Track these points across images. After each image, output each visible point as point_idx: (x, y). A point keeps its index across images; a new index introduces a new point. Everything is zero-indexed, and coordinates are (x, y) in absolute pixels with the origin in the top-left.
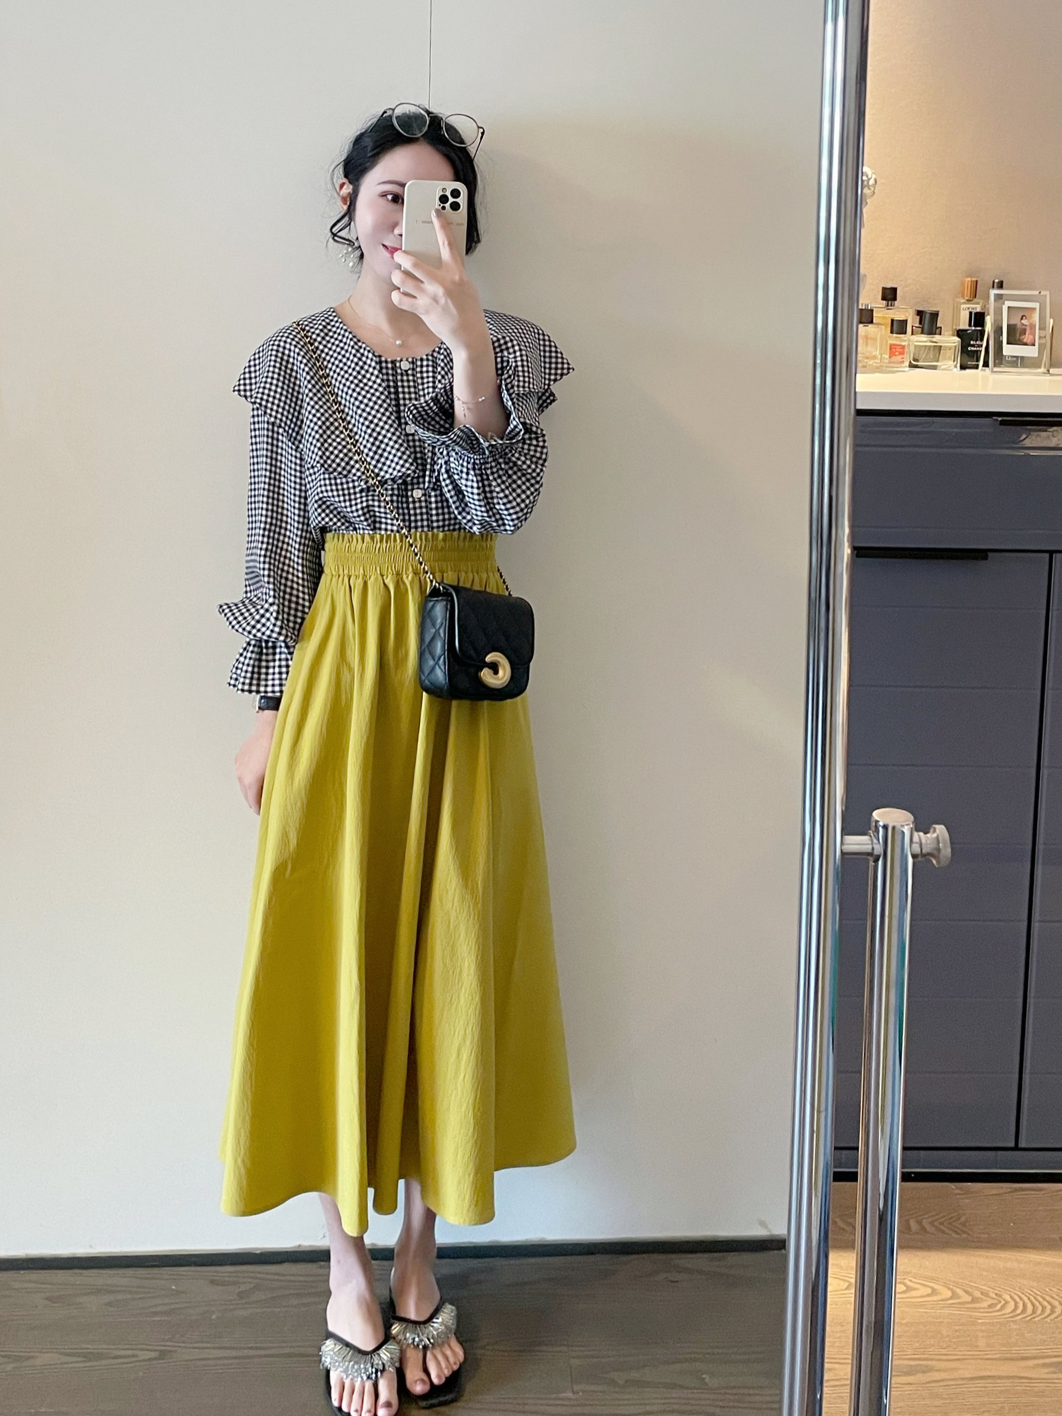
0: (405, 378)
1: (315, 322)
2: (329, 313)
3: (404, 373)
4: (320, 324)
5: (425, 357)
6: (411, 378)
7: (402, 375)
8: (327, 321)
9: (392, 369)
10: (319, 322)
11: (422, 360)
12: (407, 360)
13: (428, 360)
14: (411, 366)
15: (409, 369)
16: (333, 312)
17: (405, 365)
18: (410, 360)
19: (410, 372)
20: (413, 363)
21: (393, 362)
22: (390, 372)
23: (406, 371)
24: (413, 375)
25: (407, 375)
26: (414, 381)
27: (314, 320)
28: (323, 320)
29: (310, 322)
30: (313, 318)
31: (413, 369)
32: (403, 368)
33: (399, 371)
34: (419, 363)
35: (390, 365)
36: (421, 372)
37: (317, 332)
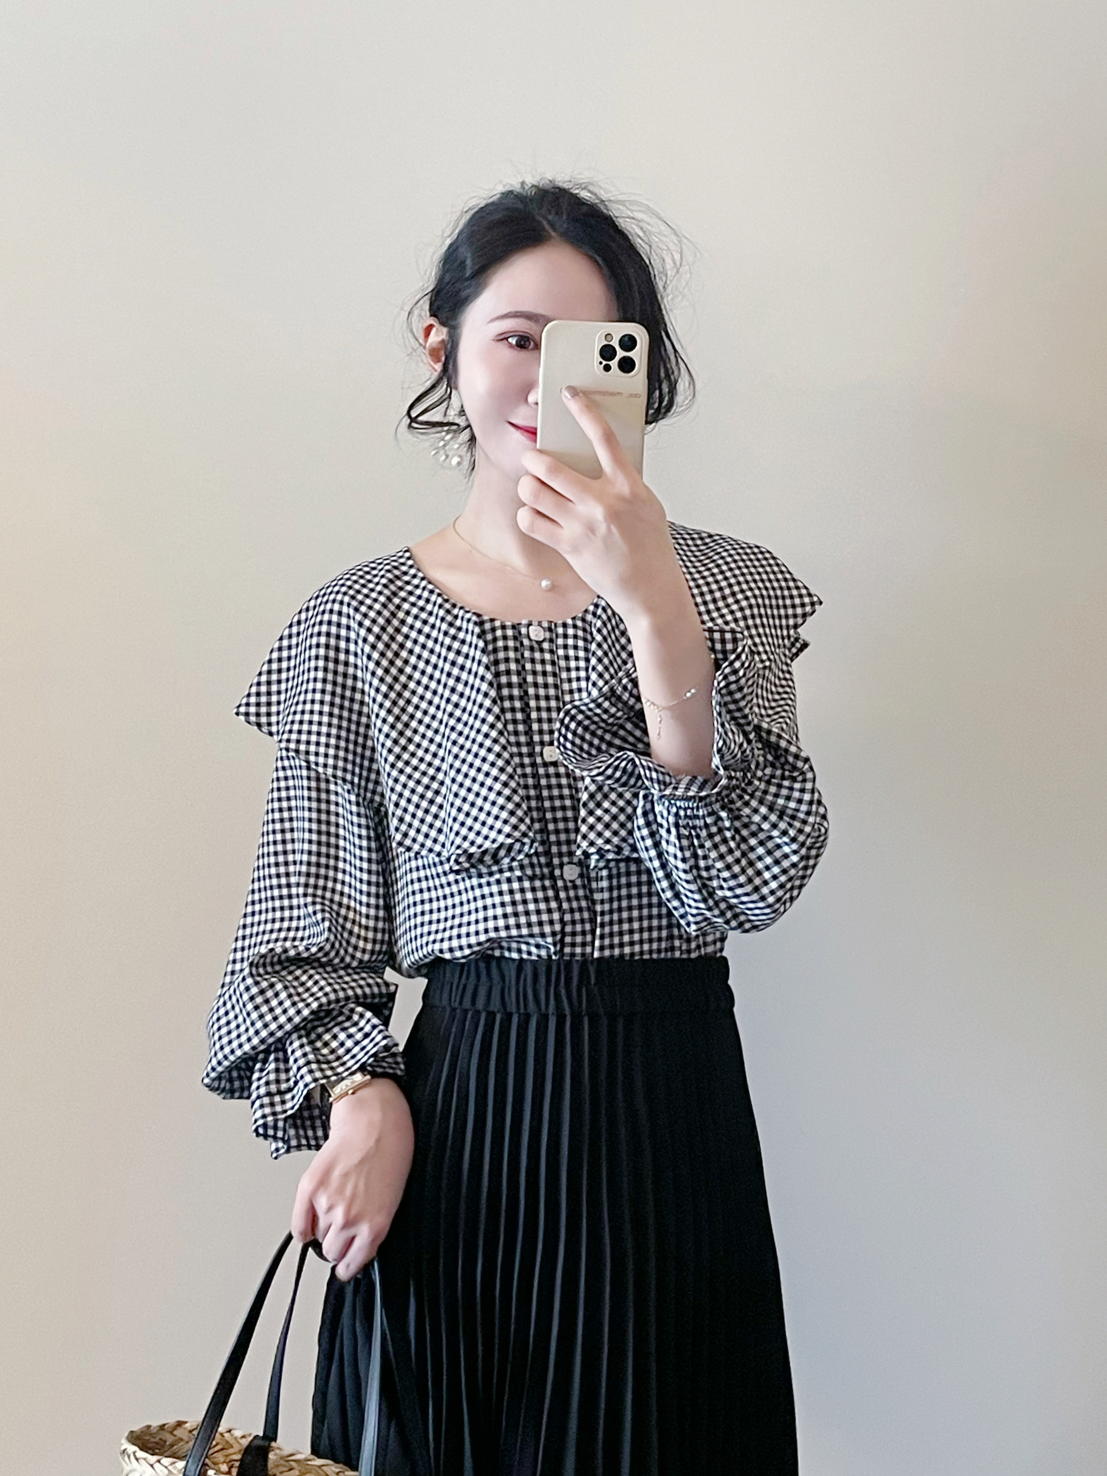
0: (537, 655)
1: (374, 572)
2: (402, 560)
3: (536, 646)
4: (383, 576)
5: (570, 622)
6: (547, 656)
7: (532, 649)
8: (397, 572)
9: (515, 638)
10: (382, 573)
11: (565, 625)
12: (540, 624)
13: (575, 626)
14: (548, 635)
15: (544, 640)
16: (409, 558)
17: (536, 633)
18: (545, 625)
19: (546, 646)
20: (550, 630)
21: (514, 627)
22: (511, 643)
23: (539, 643)
24: (552, 652)
25: (542, 650)
26: (553, 663)
27: (374, 569)
28: (389, 571)
29: (368, 573)
30: (373, 565)
31: (551, 641)
32: (532, 637)
33: (526, 642)
34: (560, 630)
35: (510, 633)
36: (565, 647)
37: (379, 588)
